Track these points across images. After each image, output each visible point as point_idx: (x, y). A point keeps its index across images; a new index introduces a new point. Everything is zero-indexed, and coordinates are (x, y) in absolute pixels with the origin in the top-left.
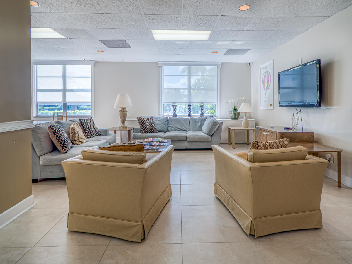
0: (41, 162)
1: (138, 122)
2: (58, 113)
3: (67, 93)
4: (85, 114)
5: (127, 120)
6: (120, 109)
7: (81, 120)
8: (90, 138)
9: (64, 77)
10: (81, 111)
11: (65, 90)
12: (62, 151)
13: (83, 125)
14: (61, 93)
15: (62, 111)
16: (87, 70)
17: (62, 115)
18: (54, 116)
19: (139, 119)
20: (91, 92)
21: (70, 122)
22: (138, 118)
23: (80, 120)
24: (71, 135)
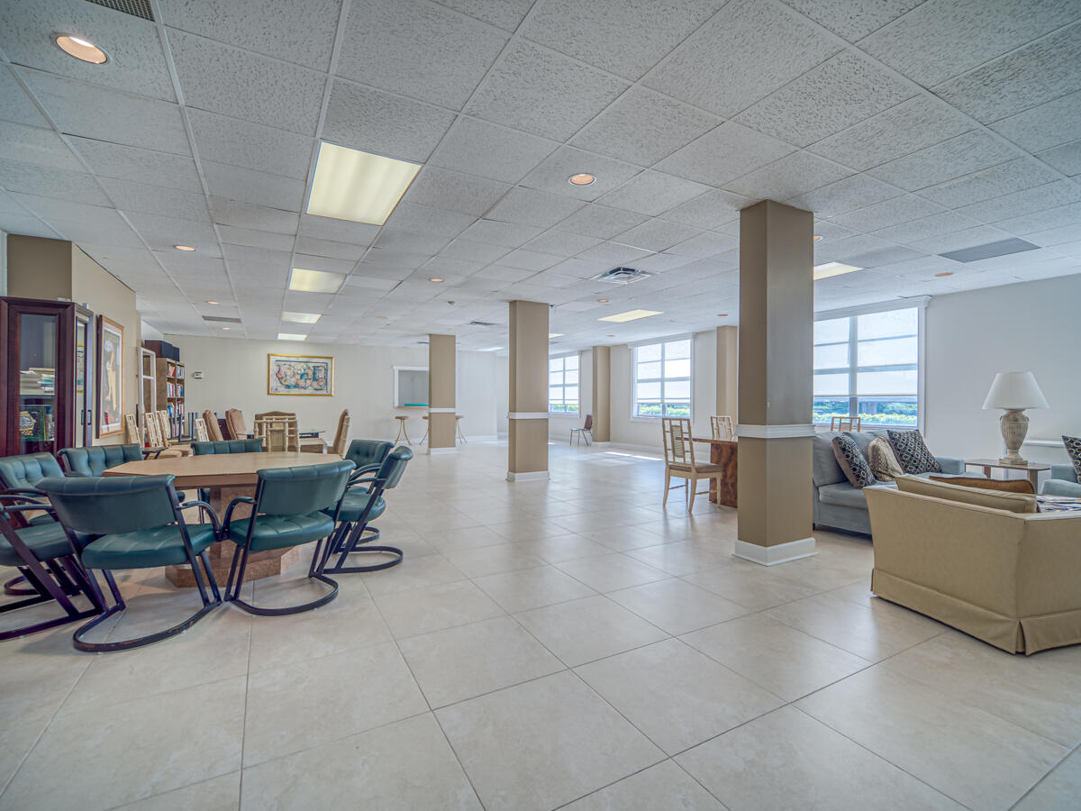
0: (821, 497)
1: (1065, 450)
2: (841, 418)
3: (859, 375)
4: (899, 422)
5: (1028, 445)
6: (1005, 413)
7: (892, 433)
8: (913, 473)
9: (853, 343)
10: (890, 416)
11: (853, 371)
12: (857, 484)
13: (896, 444)
14: (846, 376)
15: (847, 415)
16: (908, 320)
17: (848, 421)
18: (833, 423)
19: (1072, 442)
20: (916, 372)
21: (869, 437)
22: (1065, 438)
23: (890, 433)
24: (871, 459)
